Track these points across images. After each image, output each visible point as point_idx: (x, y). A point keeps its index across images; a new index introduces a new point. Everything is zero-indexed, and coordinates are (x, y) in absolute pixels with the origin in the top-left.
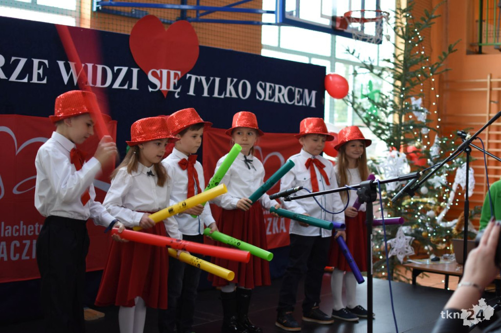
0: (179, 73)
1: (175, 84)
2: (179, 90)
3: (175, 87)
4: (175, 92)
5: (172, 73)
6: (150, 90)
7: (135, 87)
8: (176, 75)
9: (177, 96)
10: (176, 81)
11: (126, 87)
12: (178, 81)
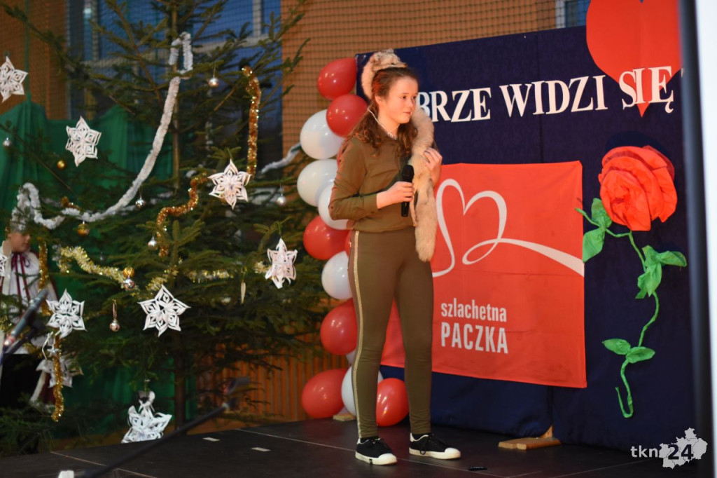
0: (669, 69)
1: (662, 90)
2: (671, 99)
3: (663, 95)
4: (665, 103)
5: (655, 72)
6: (625, 105)
7: (601, 106)
8: (662, 73)
9: (668, 110)
10: (664, 84)
11: (590, 107)
12: (668, 85)
